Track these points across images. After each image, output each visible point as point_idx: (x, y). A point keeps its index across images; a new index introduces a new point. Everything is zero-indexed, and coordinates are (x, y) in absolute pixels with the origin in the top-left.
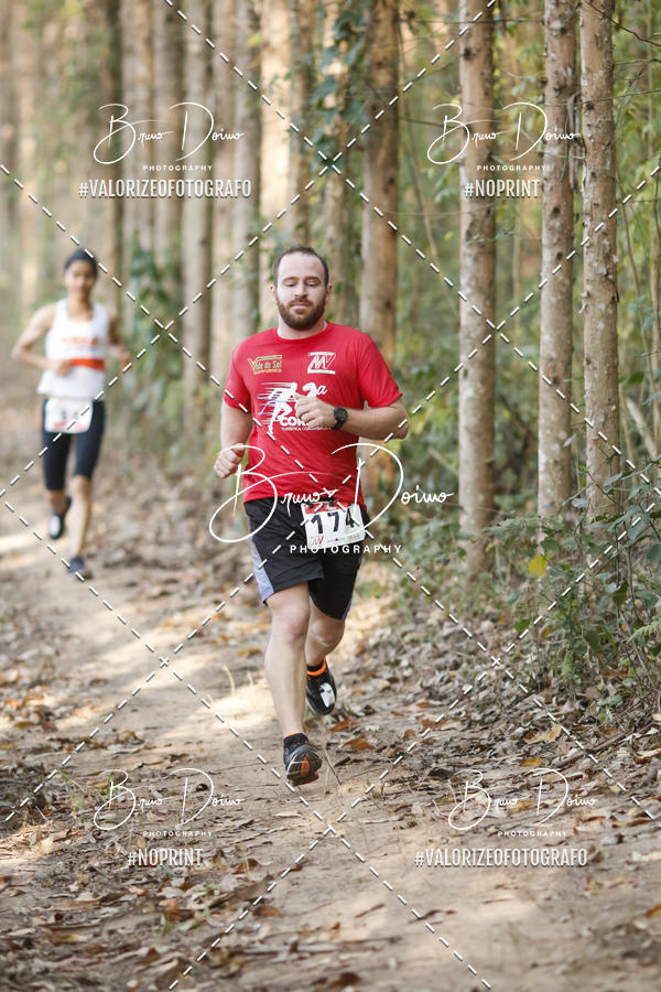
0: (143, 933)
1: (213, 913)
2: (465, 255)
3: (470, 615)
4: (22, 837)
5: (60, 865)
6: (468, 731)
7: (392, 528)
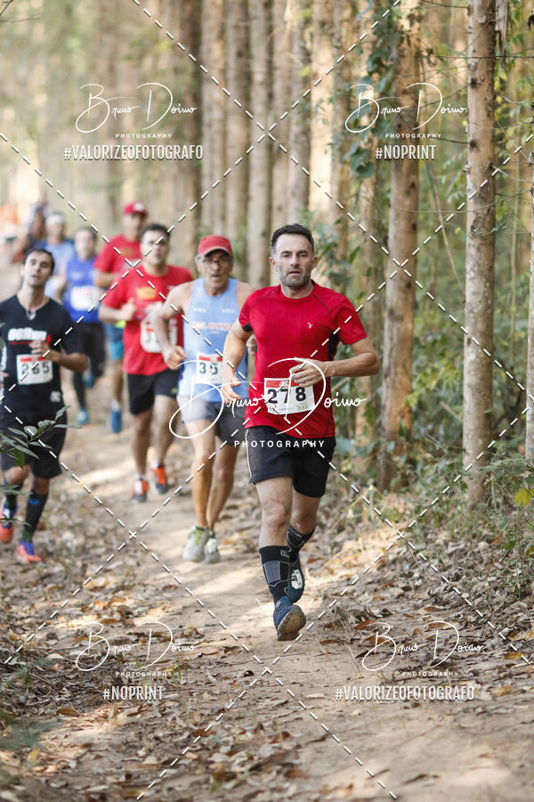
0: (195, 790)
1: (252, 775)
2: (469, 245)
3: (470, 536)
4: (102, 712)
5: (132, 735)
6: (465, 630)
7: (409, 466)
